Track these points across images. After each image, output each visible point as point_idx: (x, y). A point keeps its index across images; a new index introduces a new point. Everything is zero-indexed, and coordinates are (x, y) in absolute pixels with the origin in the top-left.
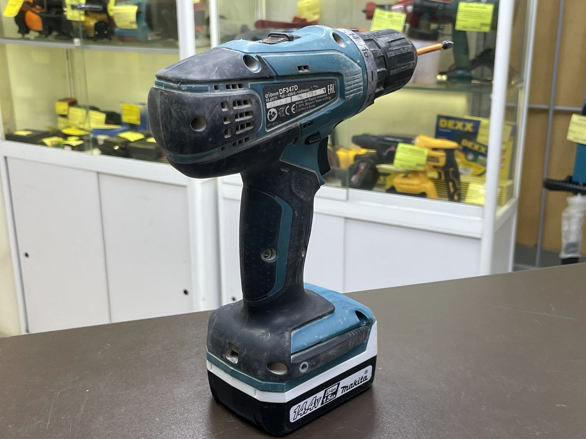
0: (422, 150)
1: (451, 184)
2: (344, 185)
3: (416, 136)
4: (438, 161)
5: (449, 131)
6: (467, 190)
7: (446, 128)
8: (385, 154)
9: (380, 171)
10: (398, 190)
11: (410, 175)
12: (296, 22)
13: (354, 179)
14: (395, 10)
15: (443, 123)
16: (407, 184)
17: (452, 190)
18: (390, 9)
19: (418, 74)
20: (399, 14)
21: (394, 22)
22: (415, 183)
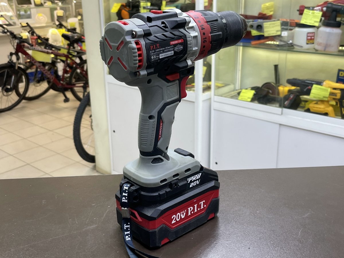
0: (327, 88)
1: (343, 109)
2: (280, 106)
3: (324, 81)
4: (336, 96)
8: (305, 90)
9: (302, 99)
10: (311, 110)
11: (319, 103)
12: (260, 16)
13: (286, 103)
14: (316, 10)
15: (342, 74)
16: (317, 108)
17: (343, 113)
18: (313, 9)
19: (326, 46)
20: (318, 12)
21: (315, 17)
22: (321, 107)
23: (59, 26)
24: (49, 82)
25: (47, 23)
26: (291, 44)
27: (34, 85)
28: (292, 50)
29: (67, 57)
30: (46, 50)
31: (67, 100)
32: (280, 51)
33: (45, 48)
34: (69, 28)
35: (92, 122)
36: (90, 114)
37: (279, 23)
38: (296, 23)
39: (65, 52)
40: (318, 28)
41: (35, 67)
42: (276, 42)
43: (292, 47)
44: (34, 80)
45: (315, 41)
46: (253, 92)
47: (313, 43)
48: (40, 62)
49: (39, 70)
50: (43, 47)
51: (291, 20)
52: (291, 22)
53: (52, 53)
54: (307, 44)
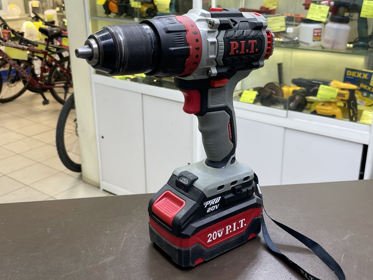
0: (334, 89)
1: (351, 111)
2: (285, 108)
3: (331, 81)
4: (344, 97)
5: (352, 78)
6: (361, 114)
7: (351, 76)
8: (311, 91)
9: (308, 100)
10: (318, 112)
11: (326, 104)
12: (262, 10)
13: (291, 104)
14: (323, 4)
15: (349, 73)
16: (324, 110)
17: (352, 114)
18: (320, 4)
19: (334, 43)
20: (325, 6)
21: (322, 11)
22: (329, 109)
23: (35, 19)
24: (25, 82)
25: (20, 15)
26: (297, 41)
27: (8, 85)
28: (298, 47)
29: (45, 54)
30: (21, 46)
31: (46, 102)
32: (285, 49)
33: (20, 44)
34: (46, 21)
35: (77, 127)
36: (74, 118)
37: (283, 18)
38: (302, 18)
39: (43, 48)
40: (325, 23)
41: (8, 65)
42: (280, 38)
43: (297, 45)
44: (8, 80)
45: (322, 38)
46: (256, 93)
47: (320, 40)
48: (14, 60)
49: (13, 68)
50: (17, 42)
51: (296, 15)
52: (296, 17)
53: (28, 49)
54: (314, 41)
